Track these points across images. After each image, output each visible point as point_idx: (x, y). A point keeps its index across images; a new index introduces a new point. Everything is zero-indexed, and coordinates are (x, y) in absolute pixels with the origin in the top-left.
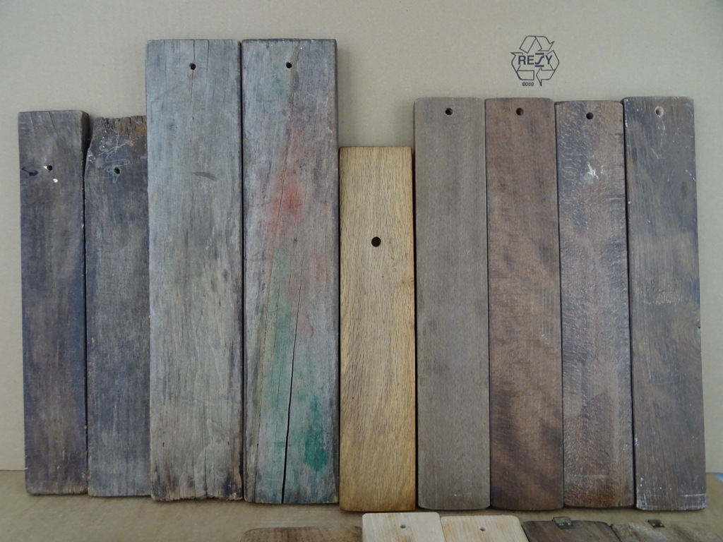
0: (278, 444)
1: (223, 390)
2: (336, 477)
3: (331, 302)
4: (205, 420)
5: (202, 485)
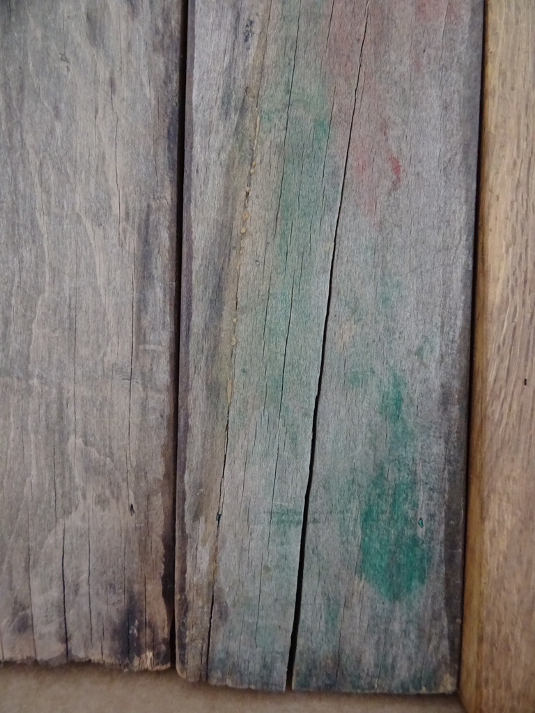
0: (279, 517)
1: (118, 350)
2: (452, 620)
3: (459, 84)
4: (64, 439)
5: (53, 627)
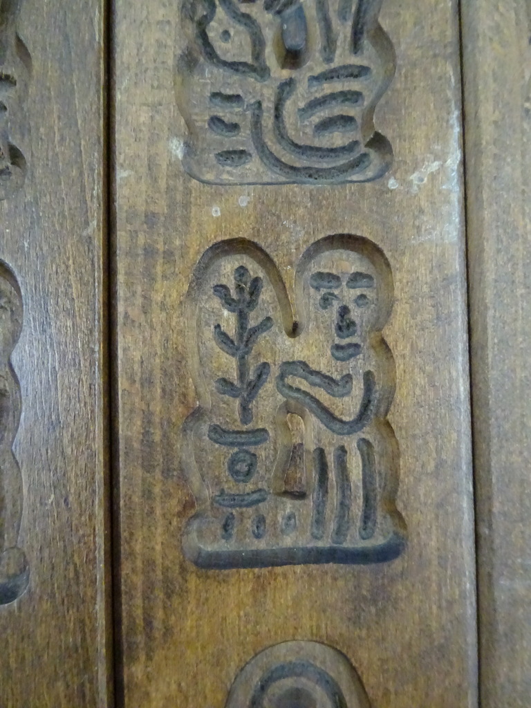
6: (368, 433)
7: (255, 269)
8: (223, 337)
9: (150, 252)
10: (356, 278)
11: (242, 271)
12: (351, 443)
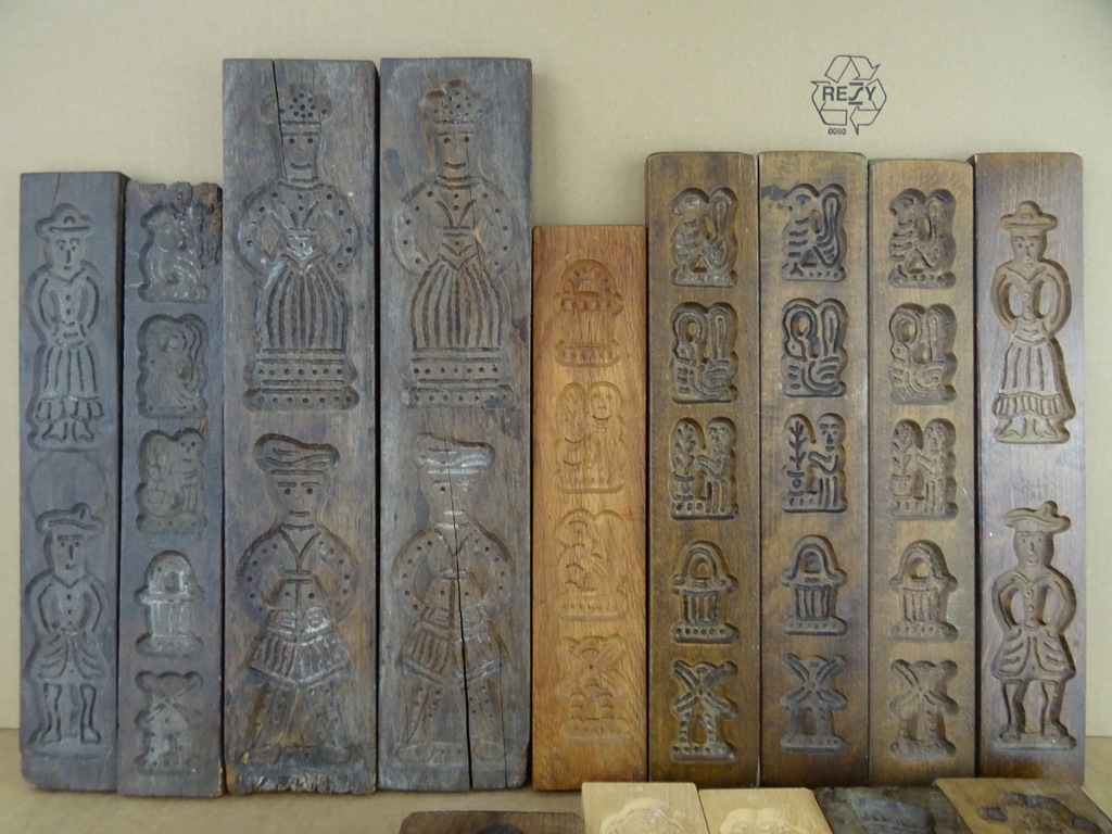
6: (836, 474)
7: (802, 422)
8: (791, 443)
9: (772, 417)
10: (833, 426)
11: (797, 423)
12: (831, 477)
